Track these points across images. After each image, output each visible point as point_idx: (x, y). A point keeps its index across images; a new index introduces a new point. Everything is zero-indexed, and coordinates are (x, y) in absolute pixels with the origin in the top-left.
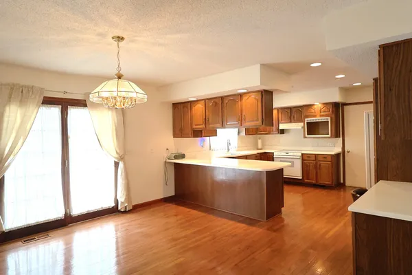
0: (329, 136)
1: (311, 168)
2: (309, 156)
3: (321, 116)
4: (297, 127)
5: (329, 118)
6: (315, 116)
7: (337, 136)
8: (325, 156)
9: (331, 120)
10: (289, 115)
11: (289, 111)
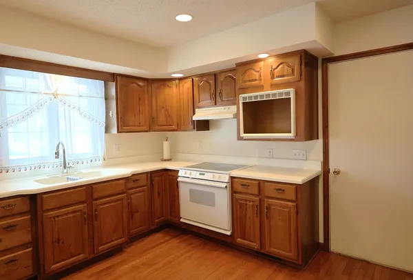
0: (291, 135)
1: (250, 212)
2: (246, 182)
3: (274, 86)
4: (226, 115)
5: (292, 91)
6: (260, 88)
7: (311, 135)
8: (281, 187)
9: (296, 94)
10: (213, 88)
11: (212, 82)
